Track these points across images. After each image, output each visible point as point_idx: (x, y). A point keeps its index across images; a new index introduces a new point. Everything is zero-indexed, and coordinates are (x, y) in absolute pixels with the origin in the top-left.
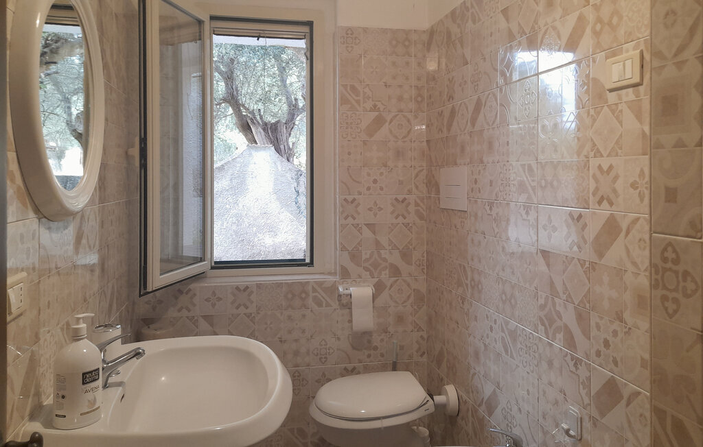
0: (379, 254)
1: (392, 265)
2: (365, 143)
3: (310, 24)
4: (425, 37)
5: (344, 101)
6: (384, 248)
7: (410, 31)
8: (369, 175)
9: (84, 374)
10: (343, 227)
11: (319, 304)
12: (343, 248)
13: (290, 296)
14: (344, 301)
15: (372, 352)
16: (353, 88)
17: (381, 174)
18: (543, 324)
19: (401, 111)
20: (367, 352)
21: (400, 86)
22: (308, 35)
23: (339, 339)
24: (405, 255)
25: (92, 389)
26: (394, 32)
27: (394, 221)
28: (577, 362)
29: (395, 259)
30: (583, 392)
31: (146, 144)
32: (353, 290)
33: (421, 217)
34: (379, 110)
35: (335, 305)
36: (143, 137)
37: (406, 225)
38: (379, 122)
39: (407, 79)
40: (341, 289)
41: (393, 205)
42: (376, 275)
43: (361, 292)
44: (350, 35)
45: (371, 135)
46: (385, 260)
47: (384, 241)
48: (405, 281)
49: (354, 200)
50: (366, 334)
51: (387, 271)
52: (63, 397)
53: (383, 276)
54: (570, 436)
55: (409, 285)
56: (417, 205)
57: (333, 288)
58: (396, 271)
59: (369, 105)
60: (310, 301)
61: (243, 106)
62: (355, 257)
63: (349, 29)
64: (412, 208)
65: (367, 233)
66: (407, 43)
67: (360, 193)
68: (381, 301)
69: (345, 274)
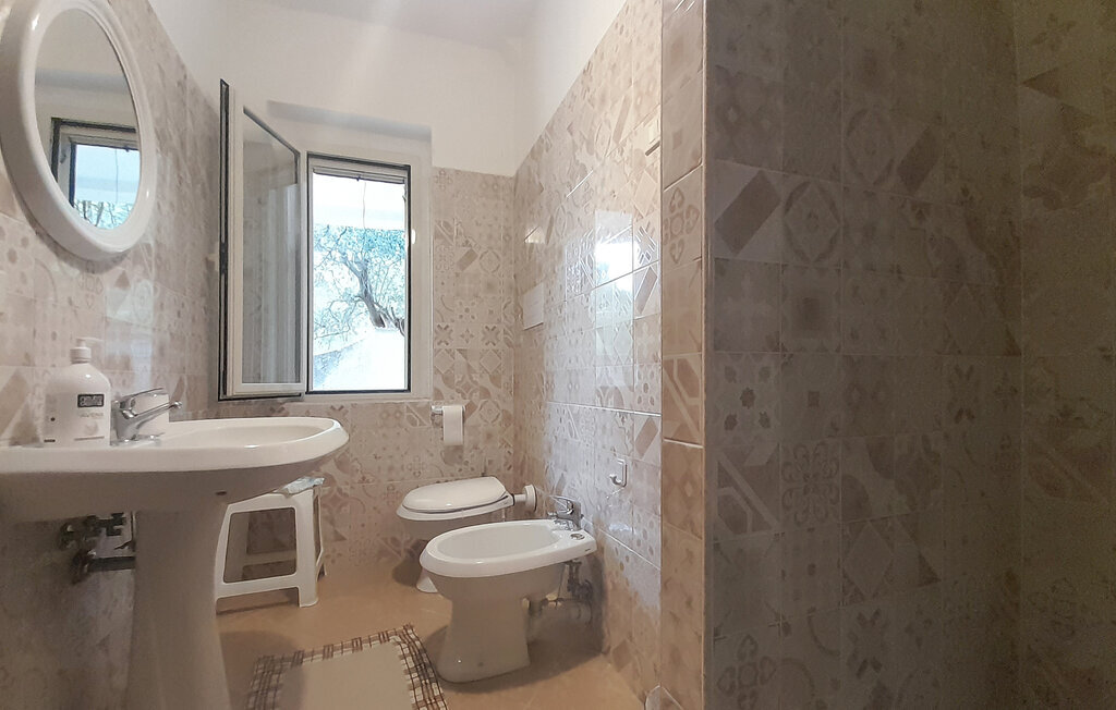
0: (471, 378)
1: (481, 387)
2: (457, 275)
3: (407, 168)
4: (512, 183)
5: (437, 235)
6: (475, 372)
7: (499, 177)
8: (461, 304)
9: (80, 396)
10: (436, 352)
11: (414, 424)
12: (437, 371)
13: (385, 415)
14: (437, 421)
15: (463, 466)
16: (446, 224)
17: (473, 304)
18: (599, 396)
19: (490, 248)
20: (458, 467)
21: (490, 226)
22: (406, 180)
23: (432, 455)
24: (495, 379)
25: (92, 414)
26: (484, 176)
27: (486, 347)
28: (623, 416)
29: (486, 382)
30: (628, 442)
31: (227, 251)
32: (445, 409)
33: (509, 344)
34: (470, 246)
35: (429, 424)
36: (223, 241)
37: (496, 351)
38: (470, 256)
39: (496, 219)
40: (433, 407)
41: (484, 333)
42: (467, 396)
43: (452, 410)
44: (442, 175)
45: (463, 268)
46: (476, 383)
47: (475, 365)
48: (494, 402)
49: (447, 326)
50: (458, 448)
51: (478, 394)
52: (53, 419)
53: (474, 397)
54: (617, 483)
55: (498, 406)
56: (505, 333)
57: (428, 407)
58: (486, 393)
59: (462, 240)
60: (405, 421)
61: (377, 304)
62: (447, 380)
63: (443, 170)
64: (501, 336)
65: (459, 356)
66: (496, 187)
67: (453, 321)
68: (471, 420)
69: (438, 395)
